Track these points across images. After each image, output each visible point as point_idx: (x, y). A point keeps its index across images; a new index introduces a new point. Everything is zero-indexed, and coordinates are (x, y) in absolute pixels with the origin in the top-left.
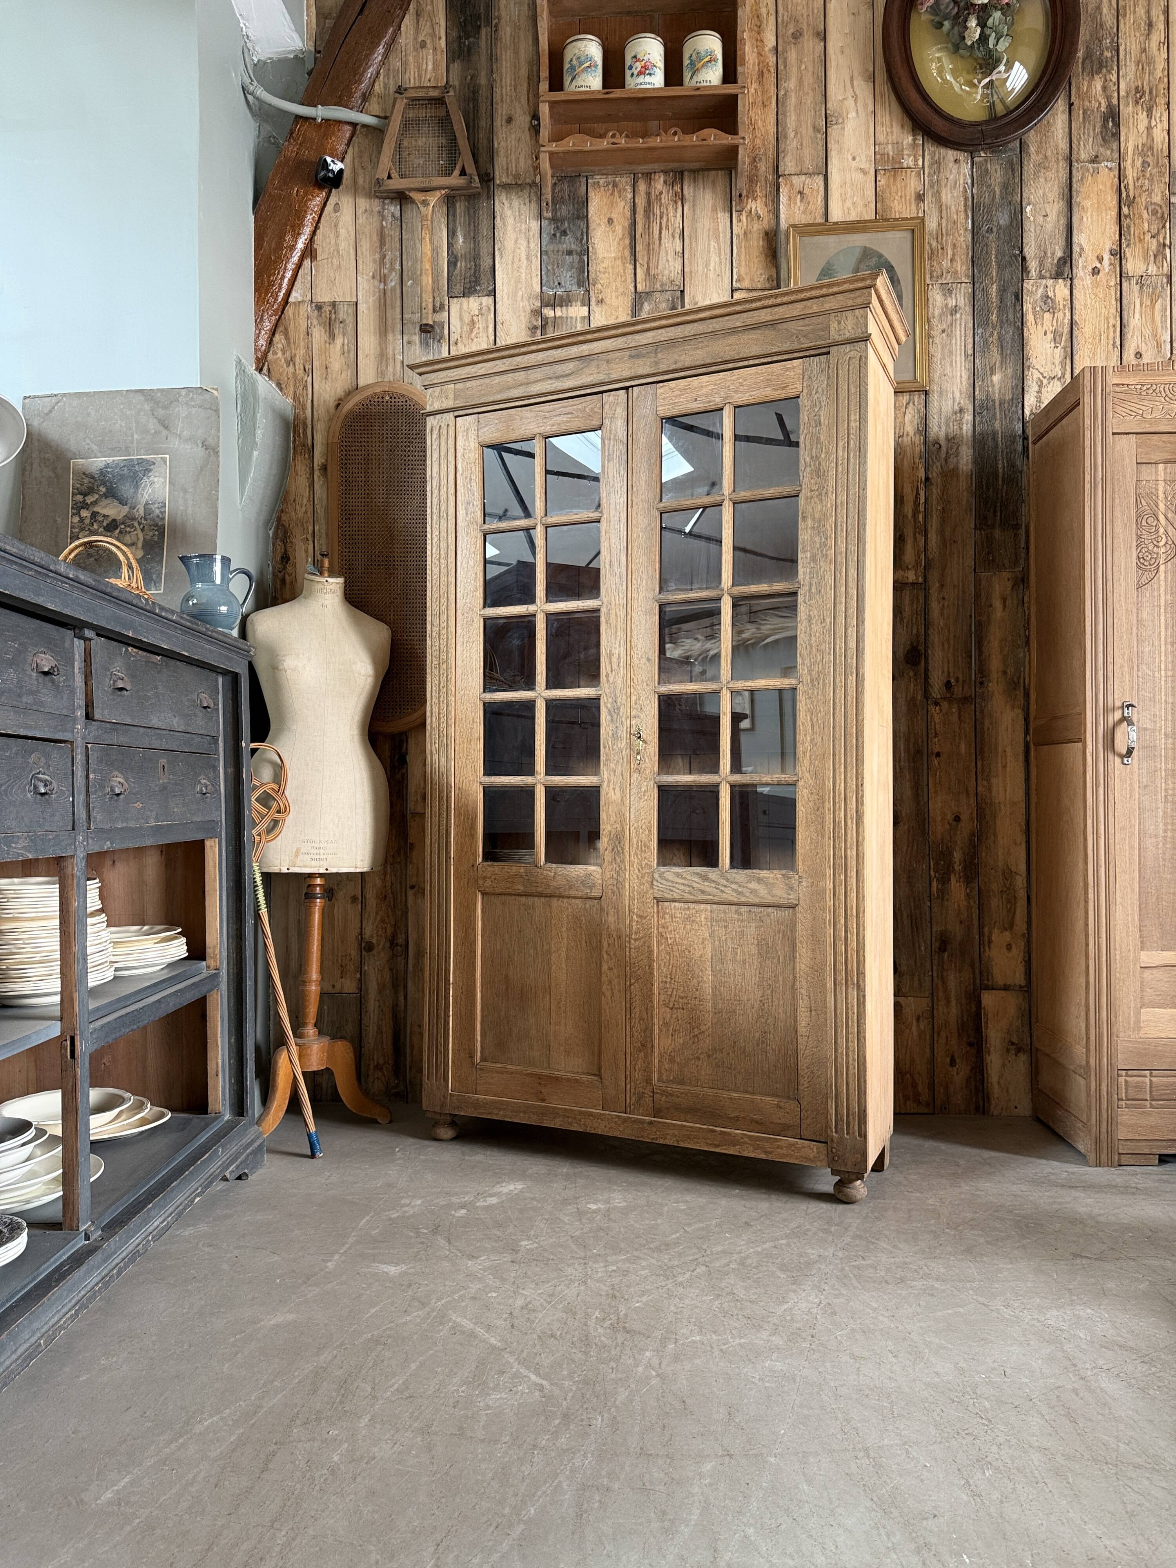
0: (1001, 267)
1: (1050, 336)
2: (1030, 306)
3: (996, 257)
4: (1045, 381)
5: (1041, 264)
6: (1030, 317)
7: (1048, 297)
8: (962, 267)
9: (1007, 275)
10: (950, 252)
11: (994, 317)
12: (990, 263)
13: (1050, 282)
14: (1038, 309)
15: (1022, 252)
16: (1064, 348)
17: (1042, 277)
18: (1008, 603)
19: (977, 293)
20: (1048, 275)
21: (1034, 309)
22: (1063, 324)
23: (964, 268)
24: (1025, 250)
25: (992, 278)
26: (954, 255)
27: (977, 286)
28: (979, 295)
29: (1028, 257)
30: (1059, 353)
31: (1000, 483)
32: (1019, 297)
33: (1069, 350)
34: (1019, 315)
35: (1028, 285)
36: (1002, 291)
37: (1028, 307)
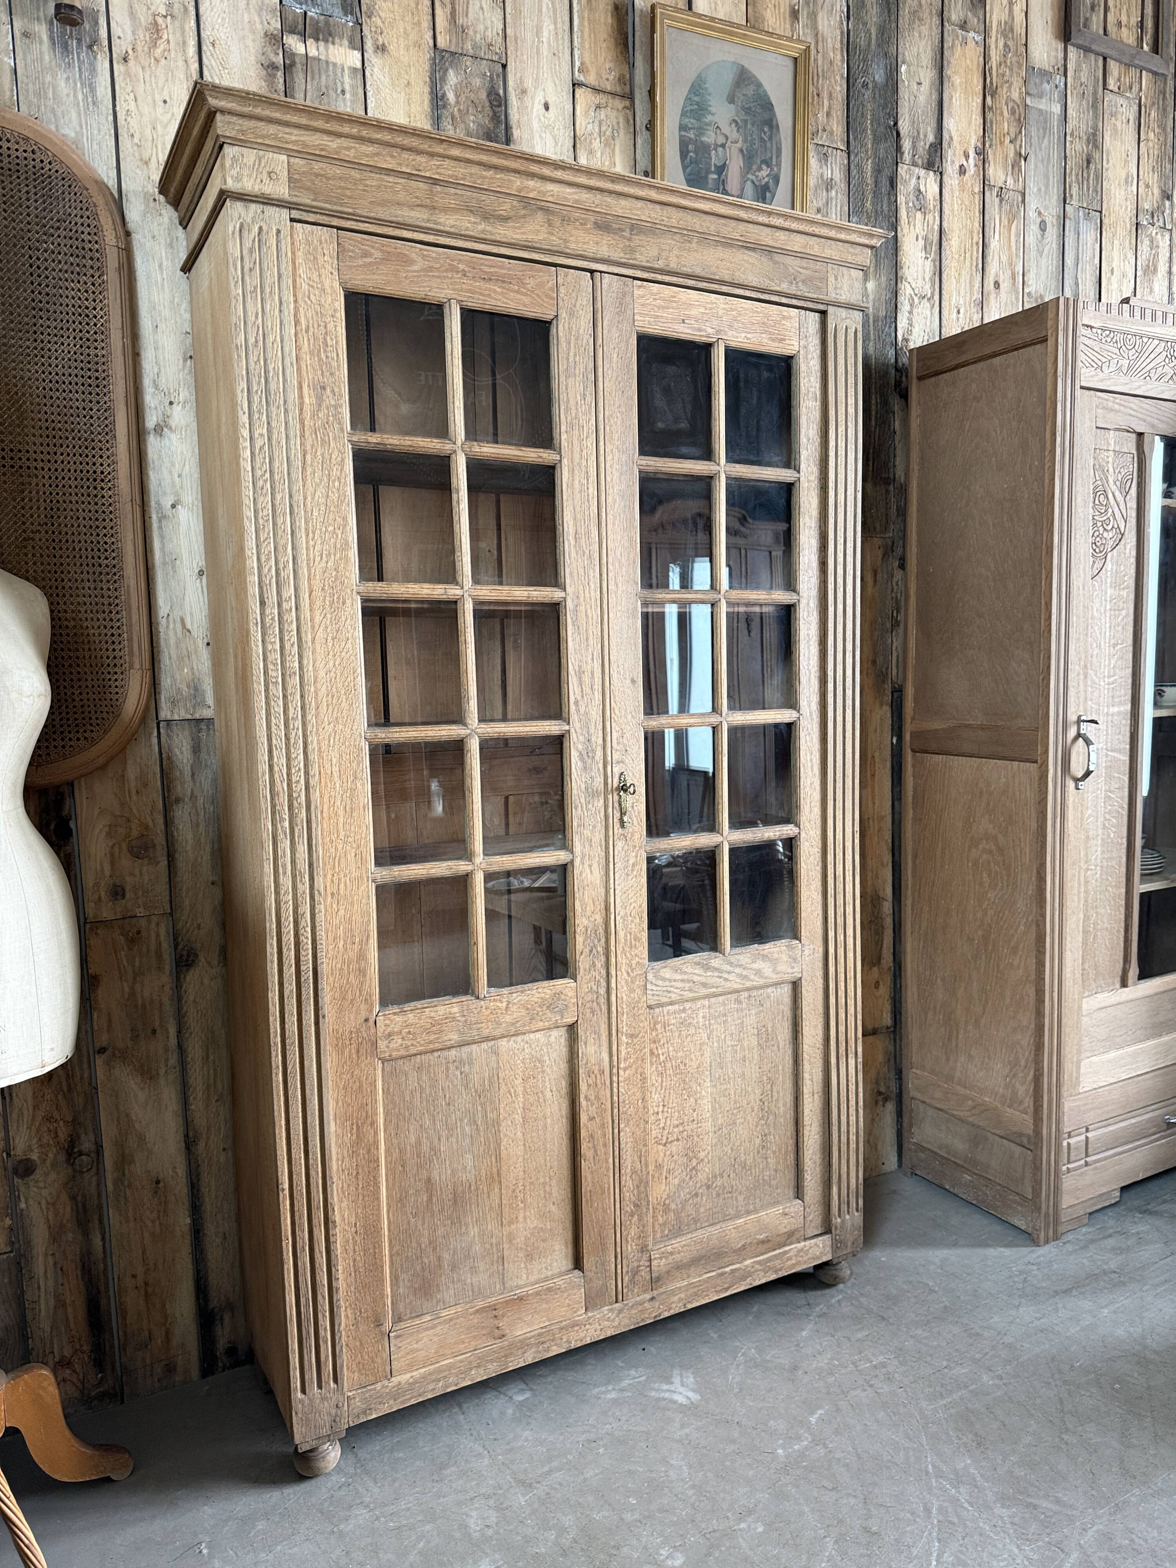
0: (876, 140)
1: (921, 242)
2: (903, 199)
3: (872, 124)
4: (916, 300)
5: (914, 147)
6: (903, 213)
7: (919, 191)
8: (838, 128)
9: (882, 153)
10: (826, 103)
11: (868, 205)
12: (864, 130)
13: (922, 172)
14: (911, 204)
15: (896, 124)
16: (934, 261)
17: (914, 164)
18: (879, 576)
19: (852, 167)
20: (920, 162)
21: (907, 203)
22: (933, 229)
23: (840, 129)
24: (900, 123)
25: (867, 151)
26: (830, 107)
27: (852, 157)
28: (854, 172)
29: (902, 133)
30: (929, 264)
31: (873, 423)
32: (893, 183)
33: (937, 263)
34: (893, 208)
35: (902, 170)
36: (878, 171)
37: (901, 199)
